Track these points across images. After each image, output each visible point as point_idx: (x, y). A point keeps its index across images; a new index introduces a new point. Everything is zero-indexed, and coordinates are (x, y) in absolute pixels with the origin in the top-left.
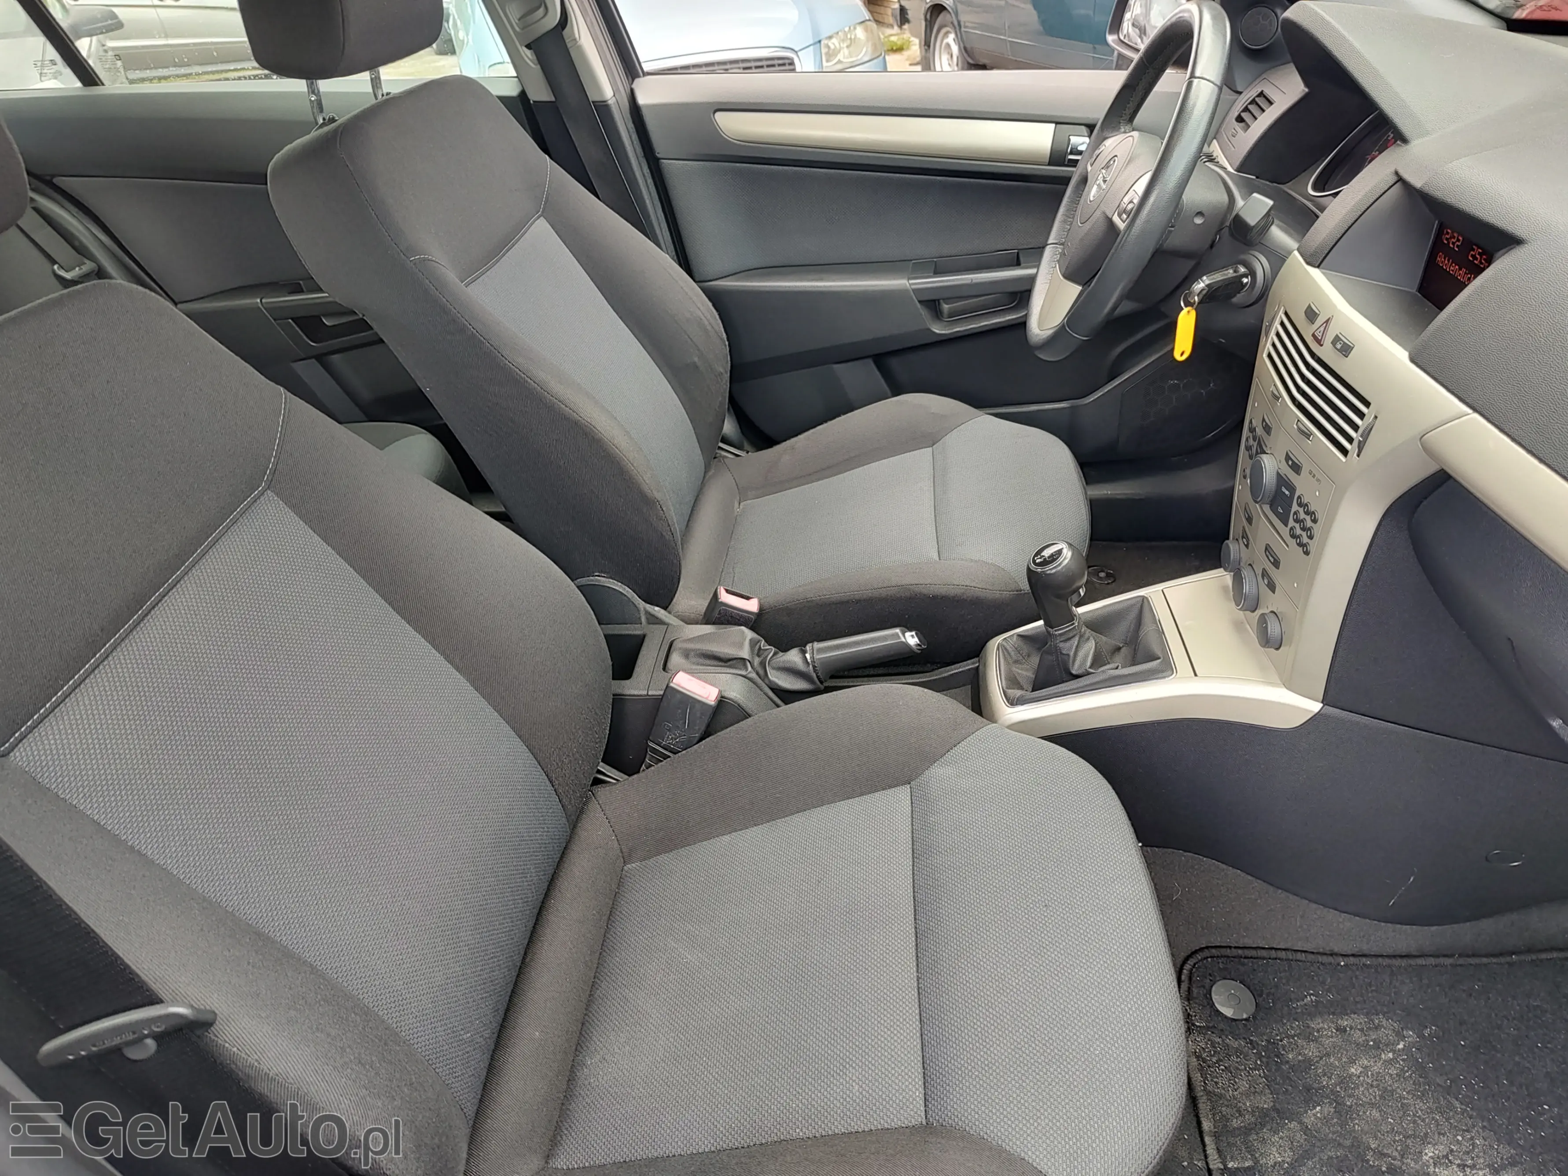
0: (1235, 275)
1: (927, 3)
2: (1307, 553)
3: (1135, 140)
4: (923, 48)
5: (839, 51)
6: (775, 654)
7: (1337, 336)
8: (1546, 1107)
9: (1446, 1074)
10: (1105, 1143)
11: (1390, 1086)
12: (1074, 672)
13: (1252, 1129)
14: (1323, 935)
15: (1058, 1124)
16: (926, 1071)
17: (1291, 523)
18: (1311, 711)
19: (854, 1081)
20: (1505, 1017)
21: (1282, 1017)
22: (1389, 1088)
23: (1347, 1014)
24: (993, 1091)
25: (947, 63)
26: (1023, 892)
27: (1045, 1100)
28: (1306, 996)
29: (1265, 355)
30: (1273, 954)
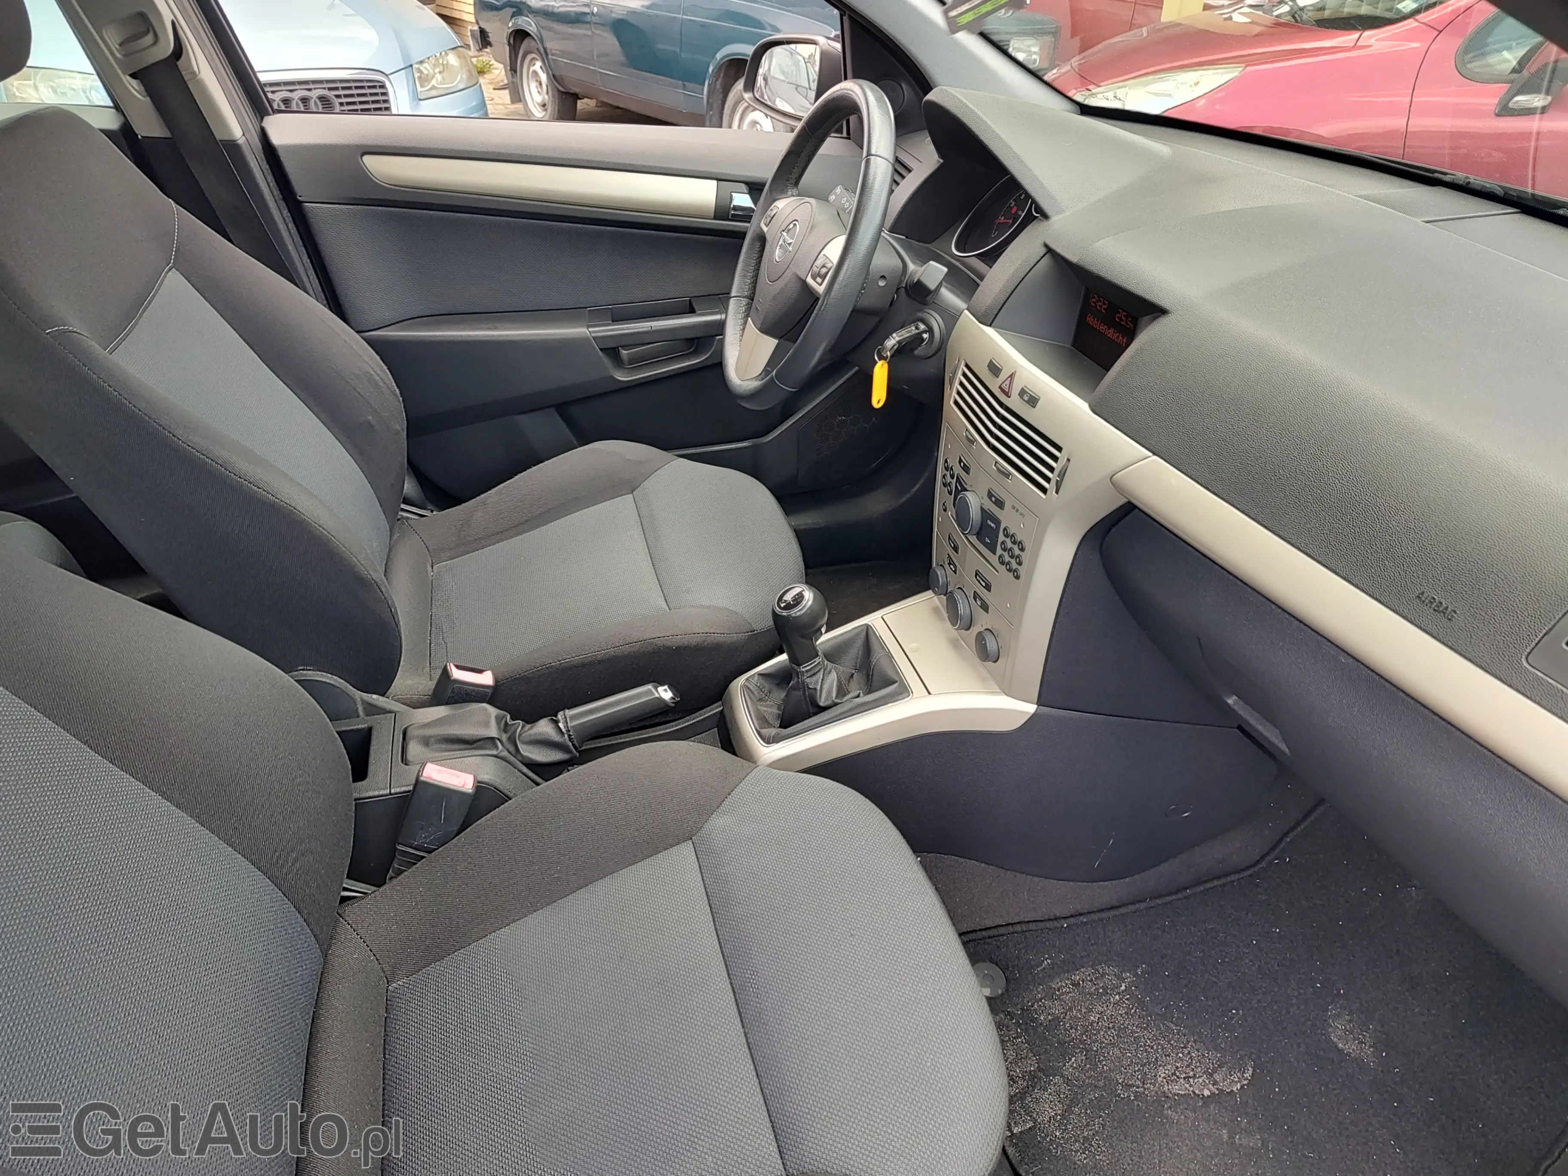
0: (917, 331)
1: (509, 28)
2: (1017, 577)
3: (814, 206)
4: (509, 73)
5: (433, 77)
6: (523, 727)
7: (1023, 389)
8: (1234, 1011)
9: (1160, 1003)
10: (955, 1148)
11: (1123, 1024)
12: (822, 704)
13: (1026, 1092)
14: (1046, 904)
15: (911, 1142)
16: (775, 1125)
17: (999, 551)
18: (1027, 713)
19: (706, 1153)
20: (1191, 943)
21: (1028, 984)
22: (1122, 1027)
23: (1078, 970)
24: (844, 1126)
25: (536, 90)
26: (828, 927)
27: (893, 1122)
28: (1043, 961)
29: (952, 403)
30: (1010, 929)
